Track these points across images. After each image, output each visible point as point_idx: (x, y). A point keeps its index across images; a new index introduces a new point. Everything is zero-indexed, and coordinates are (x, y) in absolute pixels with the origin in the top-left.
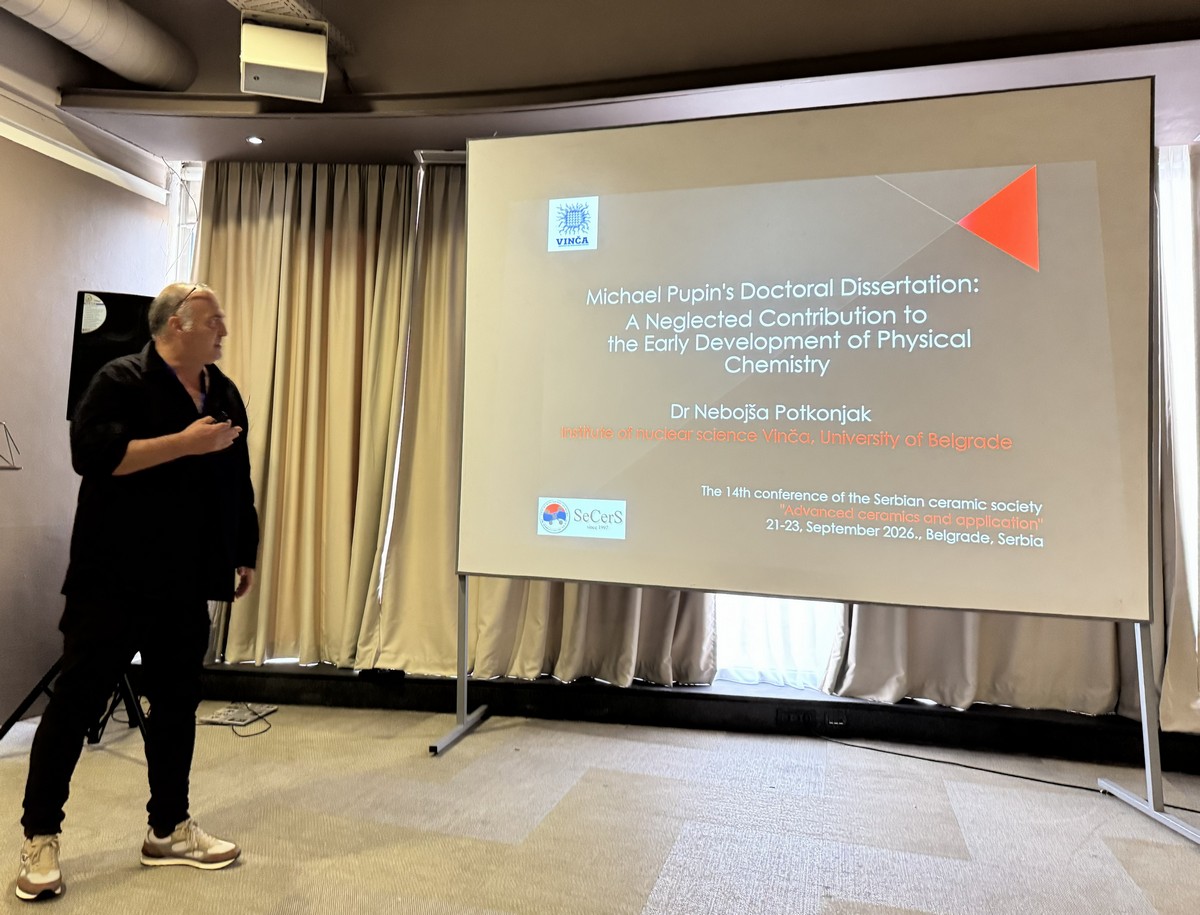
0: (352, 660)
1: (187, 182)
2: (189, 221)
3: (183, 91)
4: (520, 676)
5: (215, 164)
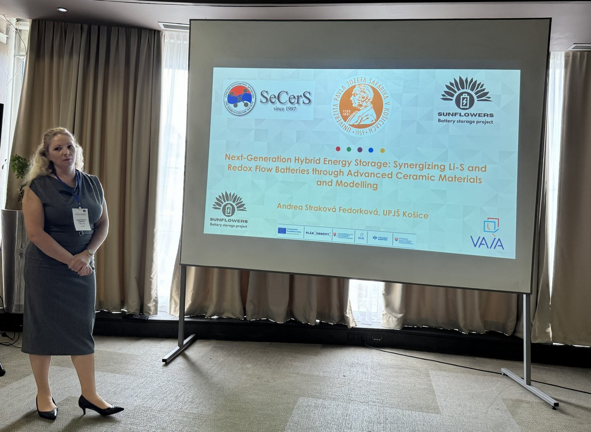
1: (20, 30)
2: (21, 54)
5: (37, 22)
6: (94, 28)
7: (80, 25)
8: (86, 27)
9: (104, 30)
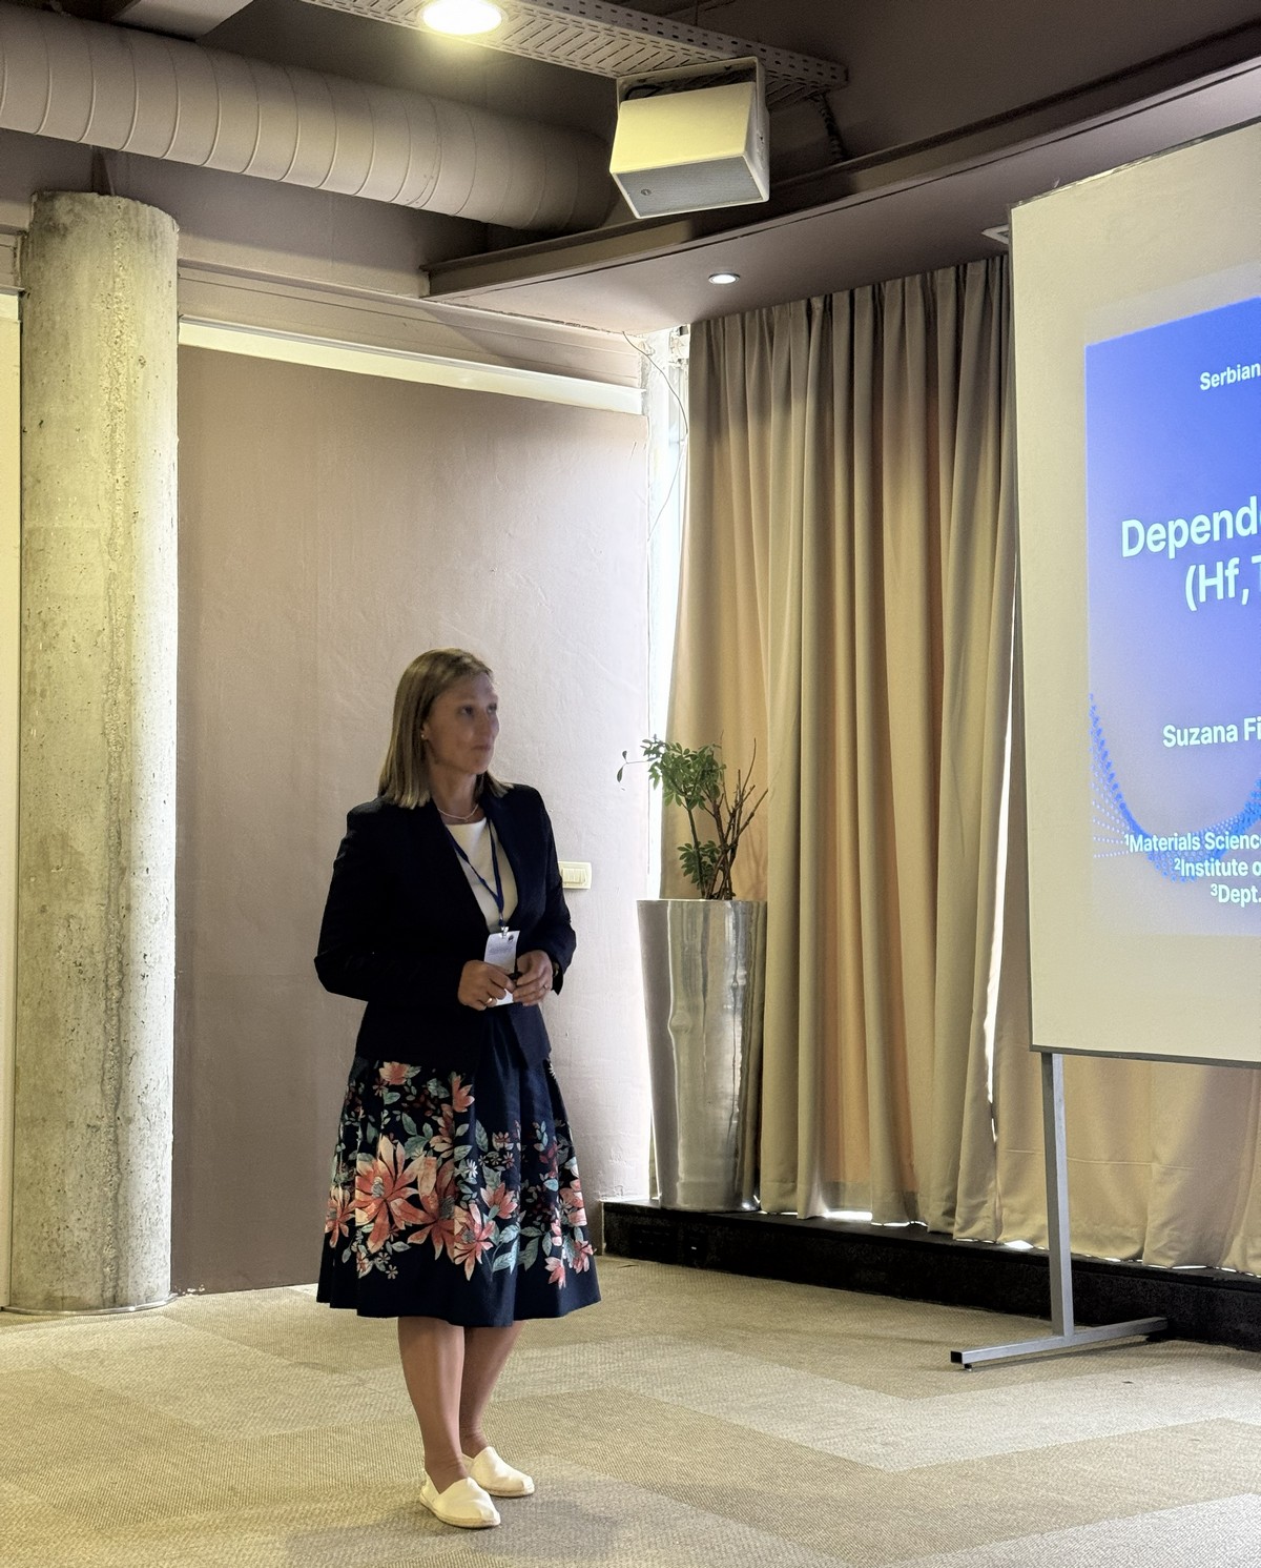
0: (950, 1220)
3: (601, 225)
4: (1241, 1269)
5: (704, 325)
6: (841, 301)
7: (803, 303)
8: (818, 304)
9: (864, 296)
